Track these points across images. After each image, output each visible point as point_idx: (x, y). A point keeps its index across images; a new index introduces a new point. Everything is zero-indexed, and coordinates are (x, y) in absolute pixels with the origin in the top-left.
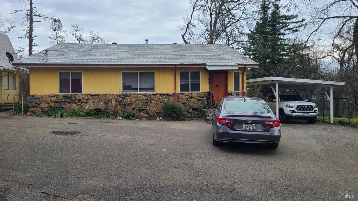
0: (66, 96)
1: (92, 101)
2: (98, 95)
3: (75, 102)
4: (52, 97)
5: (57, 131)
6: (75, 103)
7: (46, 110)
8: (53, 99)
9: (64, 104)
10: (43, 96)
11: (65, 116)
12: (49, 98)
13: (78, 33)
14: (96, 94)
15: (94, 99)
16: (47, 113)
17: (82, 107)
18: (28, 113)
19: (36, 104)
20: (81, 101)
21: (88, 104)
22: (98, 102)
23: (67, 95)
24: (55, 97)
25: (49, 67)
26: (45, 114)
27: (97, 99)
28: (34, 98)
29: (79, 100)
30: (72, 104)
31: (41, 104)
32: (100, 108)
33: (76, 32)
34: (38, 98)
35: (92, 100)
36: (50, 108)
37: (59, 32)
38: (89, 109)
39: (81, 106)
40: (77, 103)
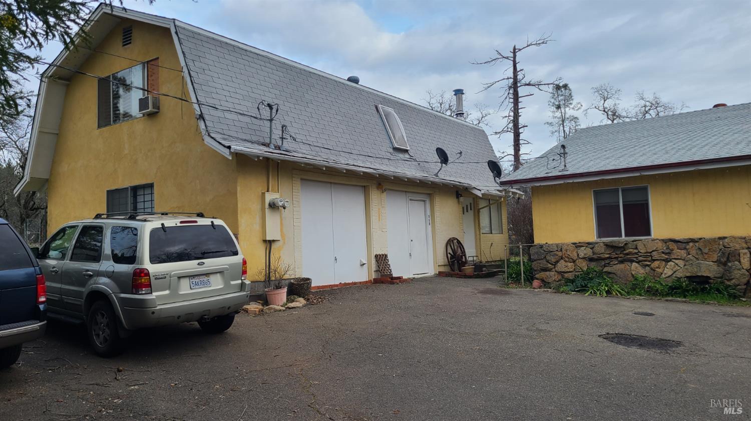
0: (614, 244)
1: (679, 258)
2: (697, 242)
3: (635, 259)
4: (582, 248)
5: (616, 334)
6: (636, 262)
7: (570, 276)
8: (583, 252)
9: (608, 263)
10: (562, 246)
11: (618, 293)
12: (574, 250)
13: (609, 104)
14: (690, 239)
15: (685, 251)
16: (574, 284)
17: (654, 271)
18: (536, 283)
19: (548, 262)
20: (651, 256)
21: (669, 263)
22: (697, 259)
23: (614, 242)
24: (586, 247)
25: (571, 181)
26: (570, 286)
27: (693, 252)
28: (544, 251)
29: (645, 254)
30: (629, 264)
31: (558, 264)
32: (705, 275)
33: (605, 101)
34: (551, 250)
35: (678, 252)
36: (578, 273)
37: (567, 109)
38: (674, 275)
39: (652, 269)
40: (641, 261)
